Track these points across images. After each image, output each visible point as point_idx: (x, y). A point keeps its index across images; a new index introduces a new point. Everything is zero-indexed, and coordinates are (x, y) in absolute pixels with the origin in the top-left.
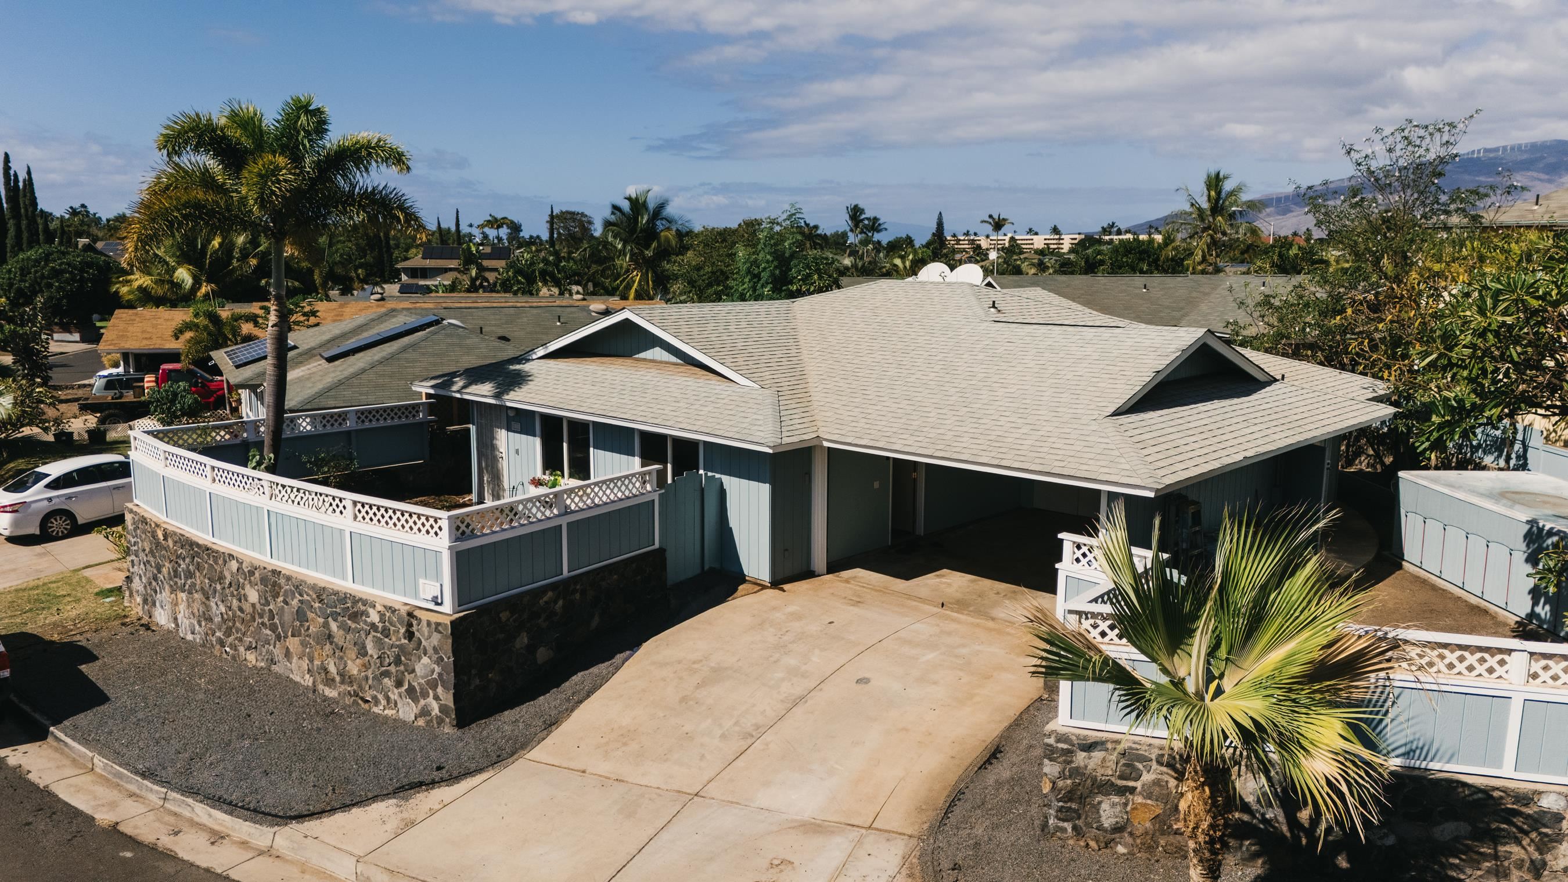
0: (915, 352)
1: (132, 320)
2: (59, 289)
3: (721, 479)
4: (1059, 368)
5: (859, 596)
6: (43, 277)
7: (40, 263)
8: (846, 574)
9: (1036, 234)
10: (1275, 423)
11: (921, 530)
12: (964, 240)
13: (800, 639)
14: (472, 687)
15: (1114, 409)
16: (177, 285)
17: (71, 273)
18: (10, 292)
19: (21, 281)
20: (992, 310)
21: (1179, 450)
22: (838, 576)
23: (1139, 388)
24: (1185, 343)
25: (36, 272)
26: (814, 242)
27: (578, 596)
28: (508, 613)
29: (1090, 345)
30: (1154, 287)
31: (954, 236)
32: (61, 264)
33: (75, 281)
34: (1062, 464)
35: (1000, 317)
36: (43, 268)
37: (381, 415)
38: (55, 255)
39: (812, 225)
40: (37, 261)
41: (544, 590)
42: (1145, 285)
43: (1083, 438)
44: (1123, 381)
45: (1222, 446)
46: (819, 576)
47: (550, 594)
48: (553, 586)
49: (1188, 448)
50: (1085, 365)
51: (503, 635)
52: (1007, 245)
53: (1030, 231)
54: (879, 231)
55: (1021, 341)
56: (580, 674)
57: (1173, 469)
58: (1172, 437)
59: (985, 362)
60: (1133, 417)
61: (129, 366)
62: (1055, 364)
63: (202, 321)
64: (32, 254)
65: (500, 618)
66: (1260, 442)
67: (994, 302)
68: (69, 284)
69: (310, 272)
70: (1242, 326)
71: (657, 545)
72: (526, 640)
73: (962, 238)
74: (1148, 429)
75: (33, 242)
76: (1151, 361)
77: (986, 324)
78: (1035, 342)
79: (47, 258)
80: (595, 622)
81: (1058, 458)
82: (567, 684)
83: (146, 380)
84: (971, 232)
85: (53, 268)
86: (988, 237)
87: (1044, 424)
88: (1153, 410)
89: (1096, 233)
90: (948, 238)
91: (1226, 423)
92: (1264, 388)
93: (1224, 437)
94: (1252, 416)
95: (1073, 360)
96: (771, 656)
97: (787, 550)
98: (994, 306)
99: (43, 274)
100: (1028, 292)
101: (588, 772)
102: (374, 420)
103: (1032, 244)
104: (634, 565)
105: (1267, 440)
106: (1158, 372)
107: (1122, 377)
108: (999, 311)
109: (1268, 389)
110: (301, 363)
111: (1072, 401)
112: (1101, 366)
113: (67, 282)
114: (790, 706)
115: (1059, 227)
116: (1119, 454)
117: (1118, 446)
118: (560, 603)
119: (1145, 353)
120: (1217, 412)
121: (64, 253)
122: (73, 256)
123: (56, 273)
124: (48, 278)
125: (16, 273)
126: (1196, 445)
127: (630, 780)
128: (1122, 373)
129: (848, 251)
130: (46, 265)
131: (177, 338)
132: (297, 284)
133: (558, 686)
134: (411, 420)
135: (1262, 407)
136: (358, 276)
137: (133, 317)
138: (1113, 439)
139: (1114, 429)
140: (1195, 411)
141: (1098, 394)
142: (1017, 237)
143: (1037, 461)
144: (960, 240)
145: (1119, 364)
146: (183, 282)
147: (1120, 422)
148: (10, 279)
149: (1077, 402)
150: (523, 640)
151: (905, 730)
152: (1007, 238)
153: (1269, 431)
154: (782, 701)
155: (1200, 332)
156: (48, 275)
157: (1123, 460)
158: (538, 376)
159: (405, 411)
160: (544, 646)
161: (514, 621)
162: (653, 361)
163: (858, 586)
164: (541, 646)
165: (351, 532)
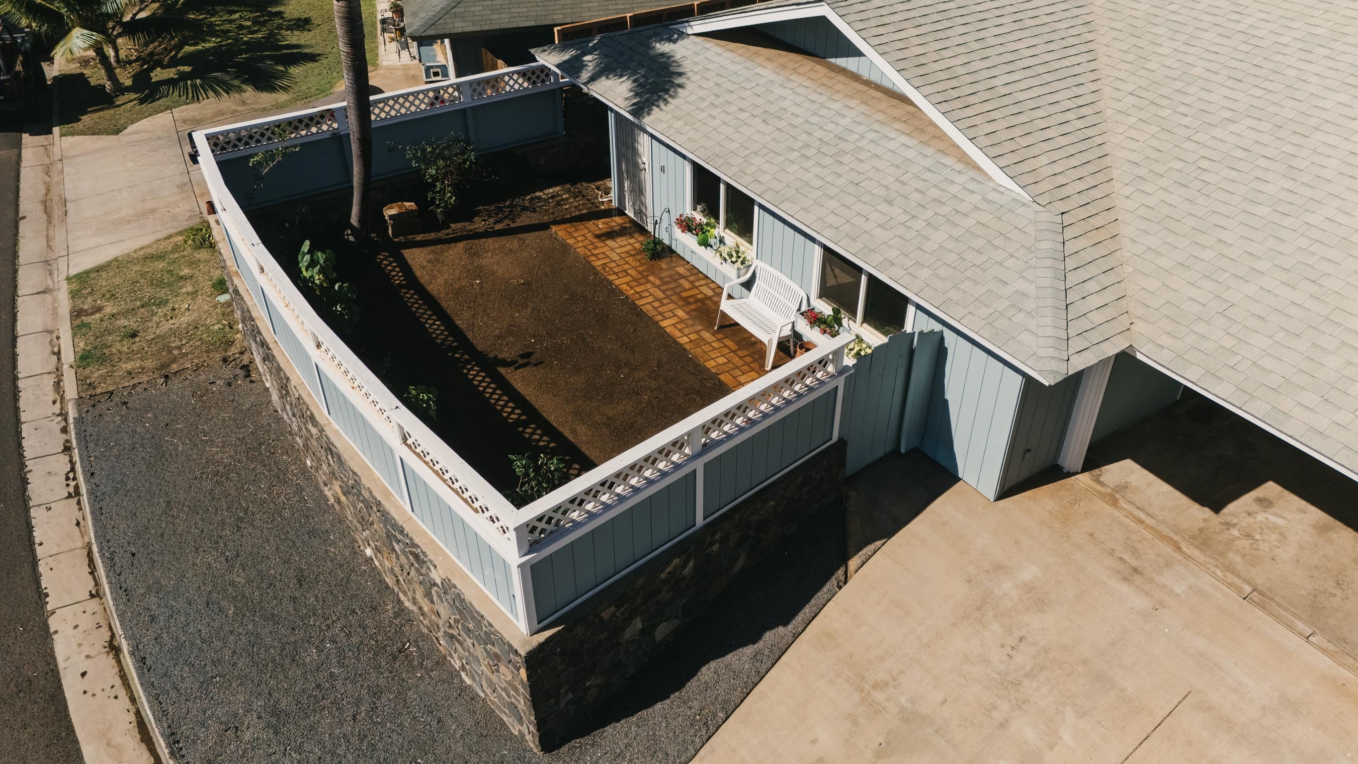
5: (1135, 552)
8: (1110, 475)
13: (1043, 668)
14: (562, 705)
22: (1096, 475)
27: (716, 547)
28: (614, 609)
47: (675, 562)
48: (682, 551)
51: (606, 634)
65: (601, 620)
71: (835, 438)
72: (640, 625)
80: (740, 563)
97: (1029, 450)
104: (800, 479)
118: (691, 565)
134: (540, 88)
150: (636, 626)
158: (695, 78)
159: (532, 76)
160: (665, 621)
161: (622, 613)
162: (856, 77)
163: (1135, 518)
164: (661, 622)
165: (401, 459)
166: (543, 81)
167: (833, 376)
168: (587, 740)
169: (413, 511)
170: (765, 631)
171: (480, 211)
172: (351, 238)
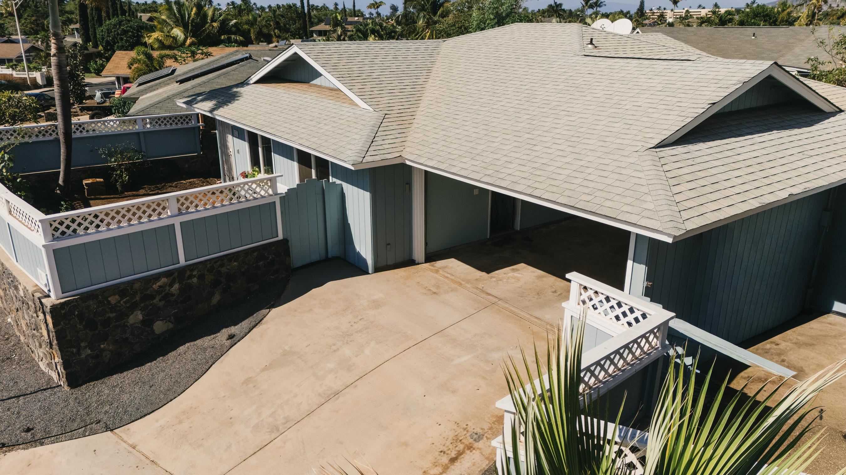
0: (511, 82)
1: (124, 58)
2: (127, 41)
3: (341, 185)
4: (622, 98)
5: (438, 287)
6: (118, 34)
7: (116, 26)
8: (440, 264)
9: (704, 8)
10: (832, 155)
11: (518, 226)
12: (657, 13)
14: (83, 356)
15: (659, 141)
16: (175, 38)
17: (132, 32)
18: (103, 43)
19: (107, 36)
20: (590, 46)
21: (717, 187)
22: (433, 266)
23: (689, 120)
24: (748, 75)
25: (115, 31)
26: (559, 14)
27: (195, 280)
28: (117, 297)
29: (659, 77)
30: (761, 35)
31: (651, 10)
32: (126, 28)
33: (135, 37)
34: (588, 198)
35: (595, 52)
36: (118, 29)
37: (168, 122)
38: (124, 22)
39: (558, 3)
40: (115, 25)
41: (157, 277)
42: (754, 34)
43: (618, 170)
44: (676, 113)
45: (767, 181)
46: (418, 264)
47: (164, 280)
48: (168, 274)
49: (728, 184)
50: (646, 96)
51: (114, 314)
52: (683, 16)
53: (700, 6)
54: (600, 6)
55: (600, 73)
56: (187, 345)
57: (703, 209)
58: (714, 171)
59: (563, 92)
60: (680, 149)
61: (120, 85)
62: (621, 94)
63: (142, 57)
64: (114, 21)
65: (109, 302)
66: (811, 176)
67: (592, 39)
68: (131, 38)
69: (249, 31)
70: (821, 62)
71: (281, 237)
72: (140, 317)
73: (656, 11)
74: (690, 162)
75: (115, 14)
76: (708, 93)
77: (577, 58)
78: (611, 74)
79: (120, 23)
80: (216, 298)
81: (587, 191)
82: (174, 353)
83: (116, 93)
84: (662, 8)
85: (123, 29)
86: (672, 10)
87: (589, 153)
88: (704, 142)
89: (743, 8)
90: (647, 11)
91: (779, 155)
92: (828, 118)
93: (773, 171)
94: (809, 147)
95: (637, 91)
96: (334, 345)
97: (389, 244)
98: (591, 43)
99: (118, 33)
100: (650, 36)
101: (137, 448)
102: (168, 124)
103: (700, 15)
104: (255, 254)
105: (820, 173)
106: (714, 104)
107: (677, 108)
108: (596, 47)
109: (832, 119)
110: (168, 84)
111: (623, 131)
112: (661, 97)
113: (130, 37)
114: (323, 401)
115: (719, 4)
116: (647, 191)
117: (649, 182)
118: (176, 286)
119: (706, 85)
120: (773, 143)
121: (129, 21)
122: (134, 23)
123: (125, 32)
124: (121, 35)
125: (105, 32)
126: (740, 181)
127: (161, 465)
128: (679, 104)
129: (580, 19)
130: (120, 27)
131: (130, 68)
132: (241, 38)
133: (164, 355)
134: (185, 126)
135: (822, 138)
136: (275, 34)
137: (124, 56)
138: (647, 173)
139: (651, 163)
140: (749, 142)
141: (649, 125)
142: (690, 11)
143: (567, 193)
144: (654, 13)
145: (679, 96)
146: (177, 36)
147: (661, 154)
148: (102, 35)
149: (627, 132)
150: (137, 317)
151: (406, 444)
152: (684, 11)
153: (825, 164)
154: (320, 395)
155: (767, 64)
156: (121, 33)
157: (649, 198)
158: (245, 96)
159: (180, 119)
160: (161, 320)
161: (125, 302)
162: (320, 87)
163: (445, 276)
164: (158, 320)
165: (8, 224)
166: (187, 123)
167: (271, 195)
168: (100, 381)
169: (17, 262)
170: (222, 329)
171: (145, 188)
172: (58, 192)
